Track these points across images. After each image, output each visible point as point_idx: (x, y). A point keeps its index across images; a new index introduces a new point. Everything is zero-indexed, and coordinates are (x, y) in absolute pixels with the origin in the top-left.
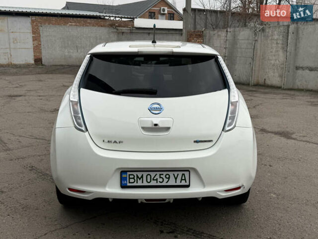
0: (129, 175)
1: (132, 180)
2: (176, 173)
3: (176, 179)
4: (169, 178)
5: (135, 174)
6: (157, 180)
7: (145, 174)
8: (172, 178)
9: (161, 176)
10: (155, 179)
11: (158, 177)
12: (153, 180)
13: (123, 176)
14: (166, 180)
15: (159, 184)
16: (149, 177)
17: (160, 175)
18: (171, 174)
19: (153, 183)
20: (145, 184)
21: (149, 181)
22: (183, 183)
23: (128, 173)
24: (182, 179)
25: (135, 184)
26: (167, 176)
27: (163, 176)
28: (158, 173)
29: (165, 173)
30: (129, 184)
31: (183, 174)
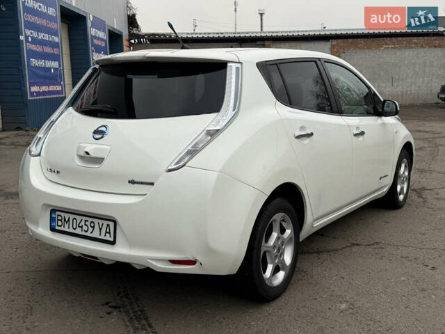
0: (58, 215)
1: (60, 223)
2: (101, 222)
3: (100, 229)
4: (93, 227)
5: (63, 214)
6: (82, 227)
7: (72, 217)
8: (97, 228)
9: (87, 223)
10: (80, 225)
11: (83, 223)
12: (79, 227)
13: (53, 216)
14: (91, 229)
15: (84, 233)
16: (75, 221)
17: (86, 221)
18: (96, 221)
19: (78, 231)
20: (71, 230)
21: (74, 227)
22: (108, 238)
23: (58, 213)
24: (106, 232)
25: (62, 228)
26: (92, 225)
27: (88, 224)
28: (84, 218)
29: (90, 220)
30: (57, 228)
31: (108, 225)
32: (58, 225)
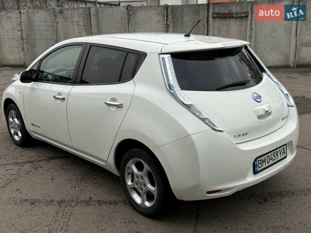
0: (258, 161)
1: (260, 165)
2: (280, 149)
3: (281, 153)
4: (277, 155)
5: (261, 158)
6: (272, 159)
7: (266, 156)
8: (279, 154)
9: (274, 154)
11: (272, 156)
12: (270, 159)
13: (255, 164)
14: (276, 156)
15: (274, 162)
16: (268, 158)
18: (278, 150)
19: (271, 162)
20: (267, 165)
21: (268, 162)
22: (284, 156)
24: (283, 153)
25: (262, 168)
26: (277, 153)
28: (272, 153)
29: (275, 151)
30: (259, 170)
32: (259, 168)
